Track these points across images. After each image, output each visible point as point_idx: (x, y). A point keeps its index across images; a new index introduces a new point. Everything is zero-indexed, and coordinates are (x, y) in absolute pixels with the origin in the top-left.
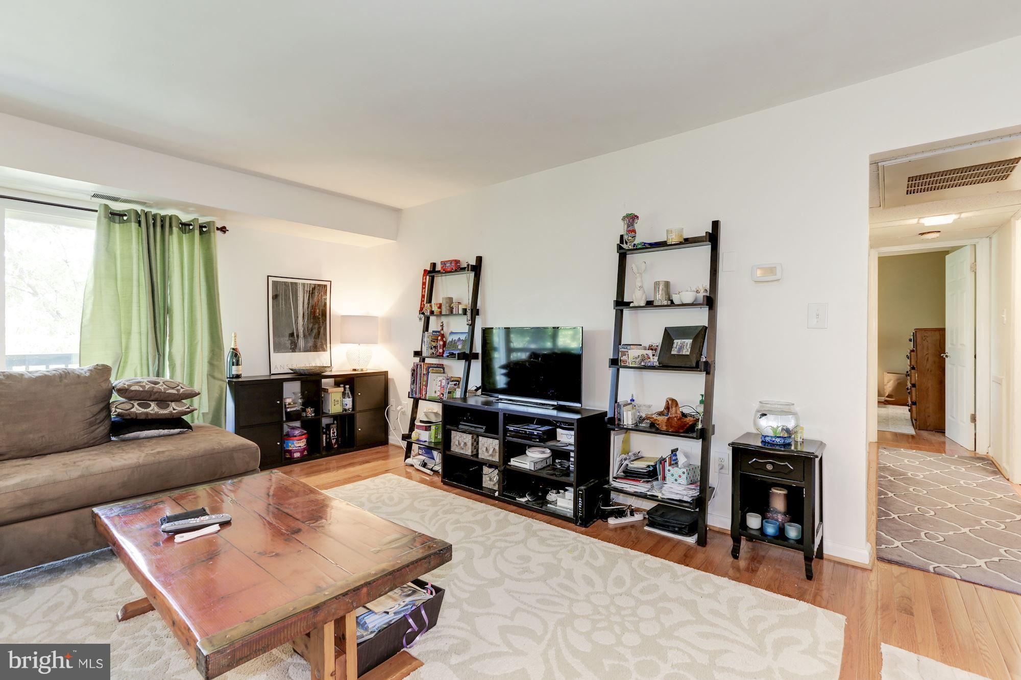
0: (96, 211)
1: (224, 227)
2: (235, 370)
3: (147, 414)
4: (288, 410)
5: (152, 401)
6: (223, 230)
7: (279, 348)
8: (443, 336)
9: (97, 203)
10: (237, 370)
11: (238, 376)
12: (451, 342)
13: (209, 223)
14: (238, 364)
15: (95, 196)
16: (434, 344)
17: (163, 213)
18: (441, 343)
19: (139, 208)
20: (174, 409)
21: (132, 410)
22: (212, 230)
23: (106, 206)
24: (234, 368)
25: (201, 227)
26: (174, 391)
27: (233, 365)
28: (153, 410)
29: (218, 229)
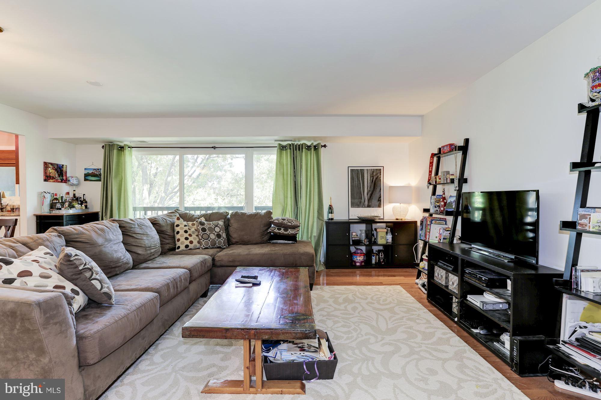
0: (277, 147)
1: (325, 145)
2: (330, 216)
3: (280, 233)
4: (353, 239)
5: (282, 227)
6: (325, 146)
7: (354, 205)
8: (444, 198)
9: (276, 144)
10: (332, 216)
11: (332, 219)
12: (450, 203)
13: (318, 144)
14: (332, 213)
15: (276, 141)
16: (438, 204)
17: (299, 143)
18: (443, 203)
19: (290, 143)
20: (289, 232)
21: (274, 231)
22: (319, 147)
23: (280, 144)
24: (330, 215)
25: (315, 147)
26: (290, 224)
27: (329, 213)
28: (282, 231)
29: (322, 146)
